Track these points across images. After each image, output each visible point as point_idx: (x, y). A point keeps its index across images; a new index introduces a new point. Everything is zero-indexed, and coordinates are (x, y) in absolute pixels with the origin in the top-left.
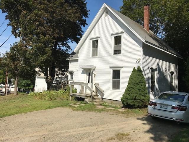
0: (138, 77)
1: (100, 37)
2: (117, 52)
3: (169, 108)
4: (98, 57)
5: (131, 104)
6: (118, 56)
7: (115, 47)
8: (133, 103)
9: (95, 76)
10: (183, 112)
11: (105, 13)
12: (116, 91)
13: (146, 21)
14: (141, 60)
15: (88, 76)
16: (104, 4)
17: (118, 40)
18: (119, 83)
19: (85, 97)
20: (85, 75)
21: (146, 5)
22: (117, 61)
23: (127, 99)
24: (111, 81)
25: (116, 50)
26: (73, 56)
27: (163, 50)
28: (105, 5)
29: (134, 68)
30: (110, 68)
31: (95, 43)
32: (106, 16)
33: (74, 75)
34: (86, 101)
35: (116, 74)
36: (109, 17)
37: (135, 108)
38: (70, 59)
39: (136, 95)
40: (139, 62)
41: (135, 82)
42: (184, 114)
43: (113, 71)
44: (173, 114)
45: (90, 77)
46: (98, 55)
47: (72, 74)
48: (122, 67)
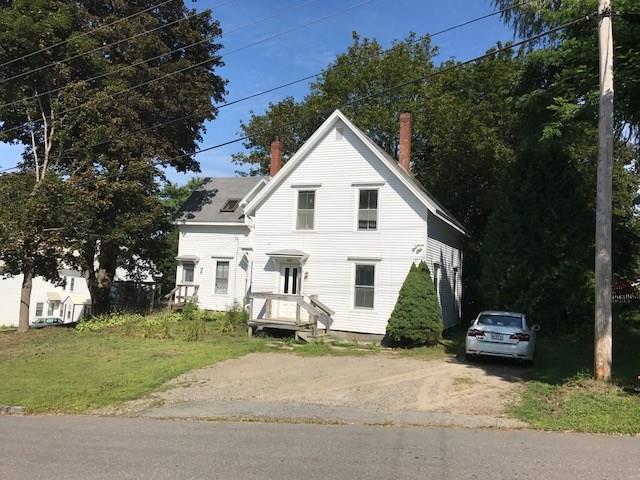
0: (425, 282)
1: (320, 186)
2: (368, 224)
3: (506, 339)
4: (316, 233)
5: (413, 337)
6: (368, 233)
7: (360, 213)
8: (418, 336)
9: (306, 277)
10: (526, 343)
11: (335, 130)
12: (364, 311)
13: (403, 149)
14: (424, 248)
15: (283, 278)
16: (337, 111)
17: (368, 199)
18: (371, 293)
19: (297, 328)
20: (278, 273)
21: (405, 112)
22: (366, 246)
23: (403, 328)
24: (352, 290)
25: (364, 219)
26: (194, 213)
27: (451, 224)
28: (337, 113)
29: (414, 264)
30: (349, 259)
31: (307, 199)
32: (337, 139)
33: (197, 270)
34: (300, 338)
35: (365, 275)
36: (344, 143)
37: (420, 345)
38: (187, 223)
39: (422, 320)
40: (419, 251)
41: (419, 294)
42: (529, 347)
43: (357, 266)
44: (513, 347)
45: (291, 279)
46: (315, 226)
47: (190, 265)
48: (379, 260)
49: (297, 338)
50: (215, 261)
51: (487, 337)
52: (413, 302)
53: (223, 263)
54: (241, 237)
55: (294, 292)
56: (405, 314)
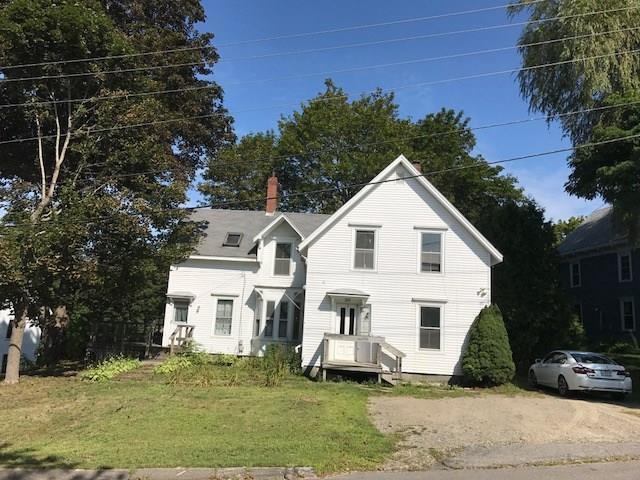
1: (380, 227)
2: (432, 266)
4: (376, 273)
6: (432, 276)
7: (423, 256)
11: (395, 174)
12: (430, 353)
14: (489, 292)
15: (339, 318)
16: (402, 156)
17: (431, 242)
18: (437, 335)
19: (380, 371)
20: (334, 314)
22: (431, 288)
24: (418, 332)
25: (427, 262)
28: (401, 158)
30: (413, 300)
33: (192, 309)
35: (430, 317)
36: (406, 187)
40: (484, 294)
43: (422, 308)
45: (347, 320)
46: (375, 266)
47: (183, 303)
48: (445, 302)
49: (380, 380)
50: (216, 299)
51: (597, 374)
52: (494, 342)
53: (226, 301)
54: (249, 274)
55: (351, 332)
56: (486, 355)
